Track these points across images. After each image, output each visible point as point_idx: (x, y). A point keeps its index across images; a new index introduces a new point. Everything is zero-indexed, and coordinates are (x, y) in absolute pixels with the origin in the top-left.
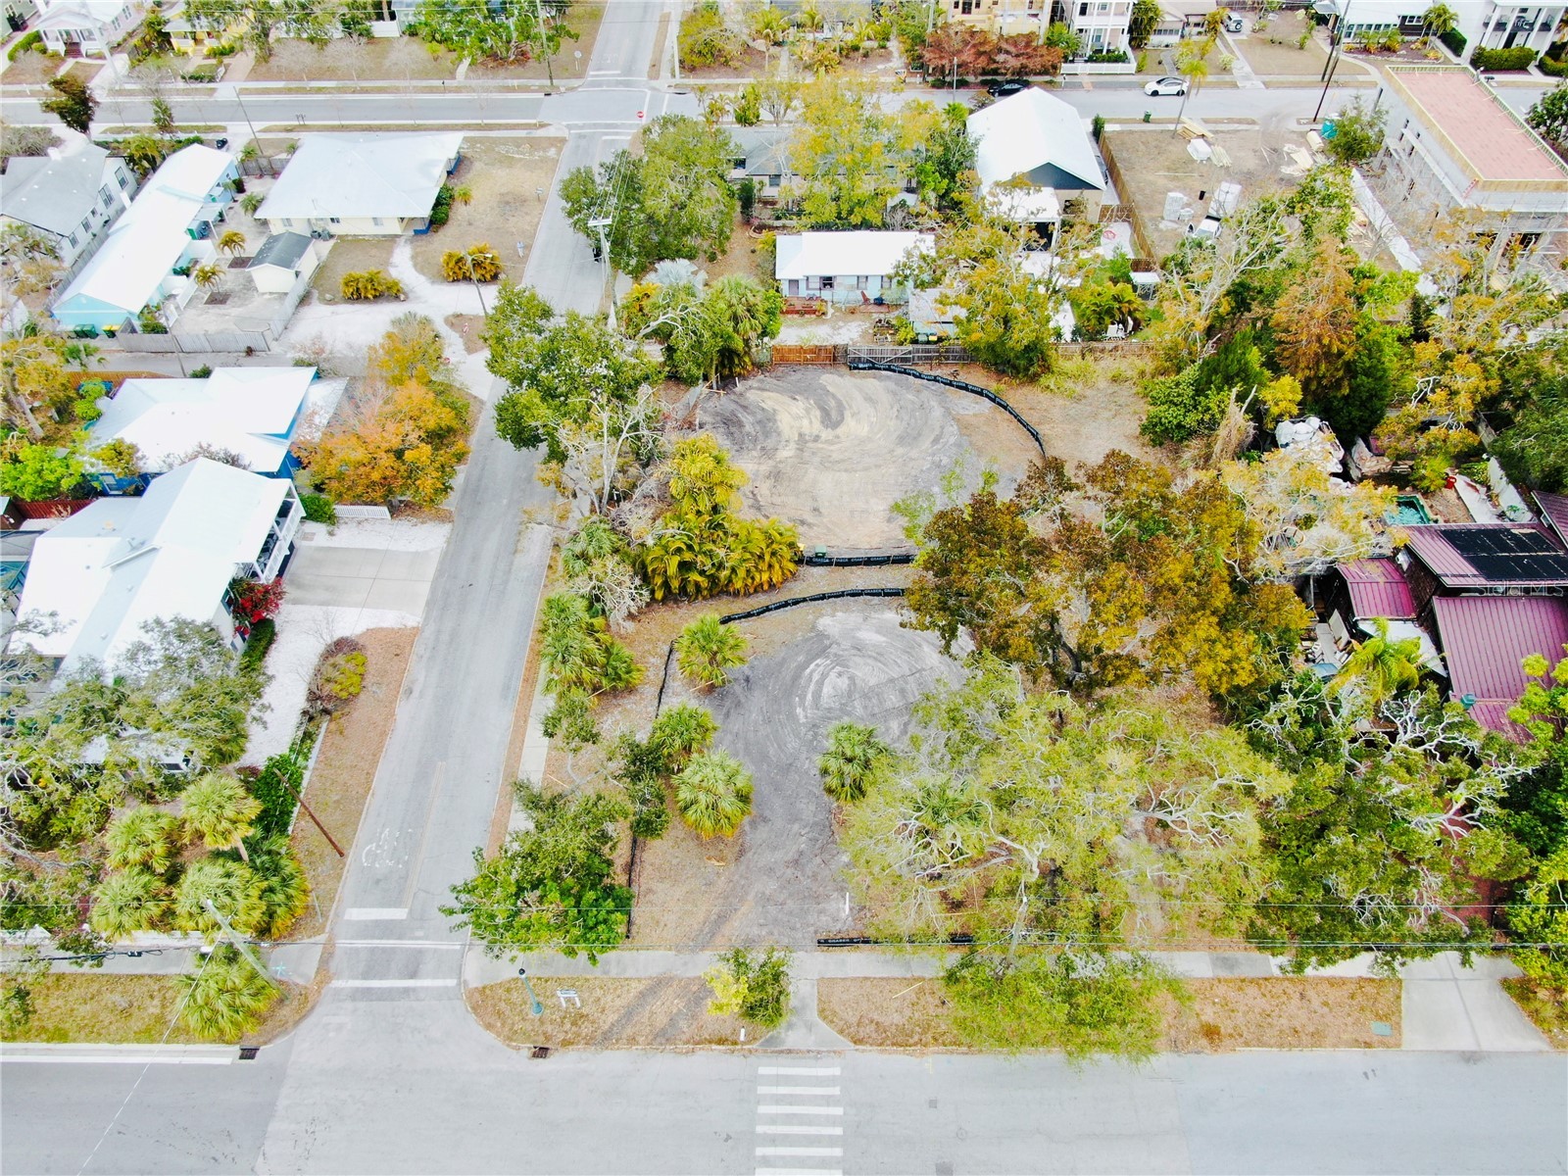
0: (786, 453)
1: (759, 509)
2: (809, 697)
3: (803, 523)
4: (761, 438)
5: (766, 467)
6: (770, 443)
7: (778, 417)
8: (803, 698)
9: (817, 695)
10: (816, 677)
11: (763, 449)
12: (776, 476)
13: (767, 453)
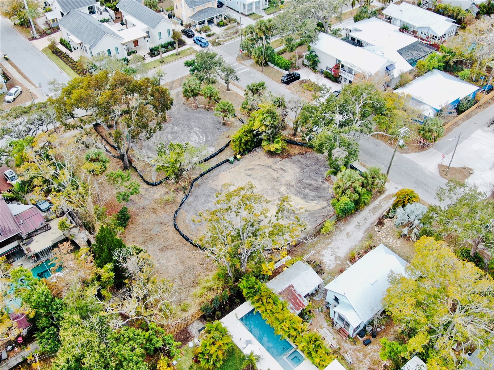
0: (283, 189)
1: (268, 167)
2: (198, 133)
3: (249, 170)
4: (298, 189)
5: (283, 181)
6: (293, 190)
7: (303, 200)
8: (200, 132)
9: (197, 134)
10: (201, 137)
11: (293, 187)
12: (277, 180)
13: (289, 186)
